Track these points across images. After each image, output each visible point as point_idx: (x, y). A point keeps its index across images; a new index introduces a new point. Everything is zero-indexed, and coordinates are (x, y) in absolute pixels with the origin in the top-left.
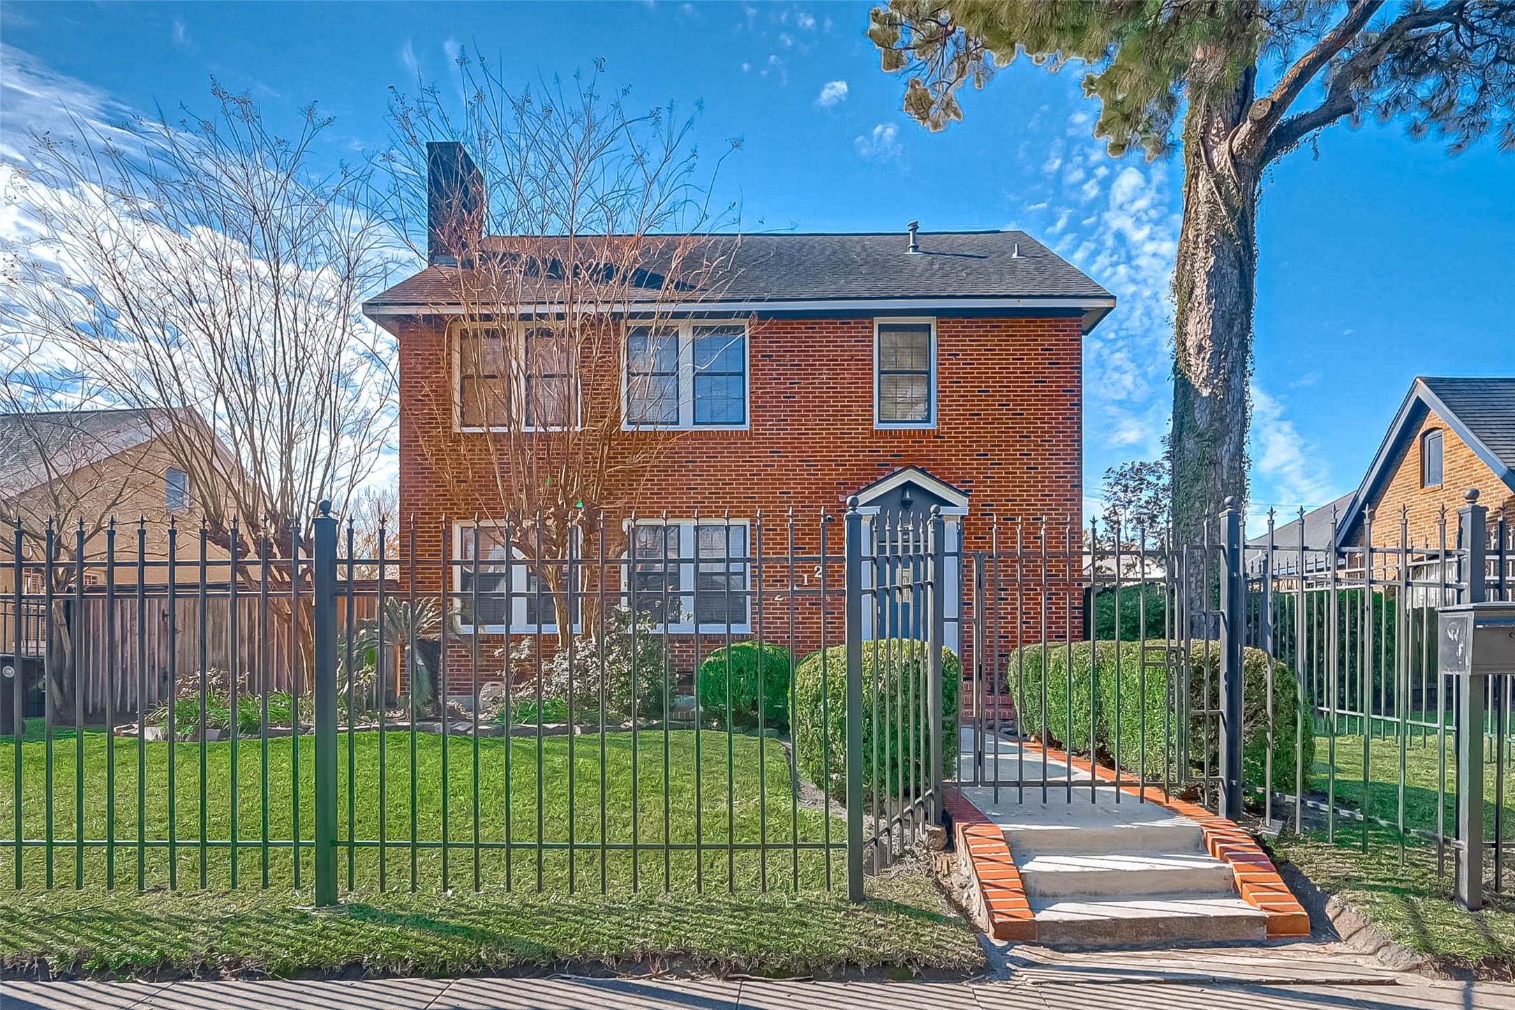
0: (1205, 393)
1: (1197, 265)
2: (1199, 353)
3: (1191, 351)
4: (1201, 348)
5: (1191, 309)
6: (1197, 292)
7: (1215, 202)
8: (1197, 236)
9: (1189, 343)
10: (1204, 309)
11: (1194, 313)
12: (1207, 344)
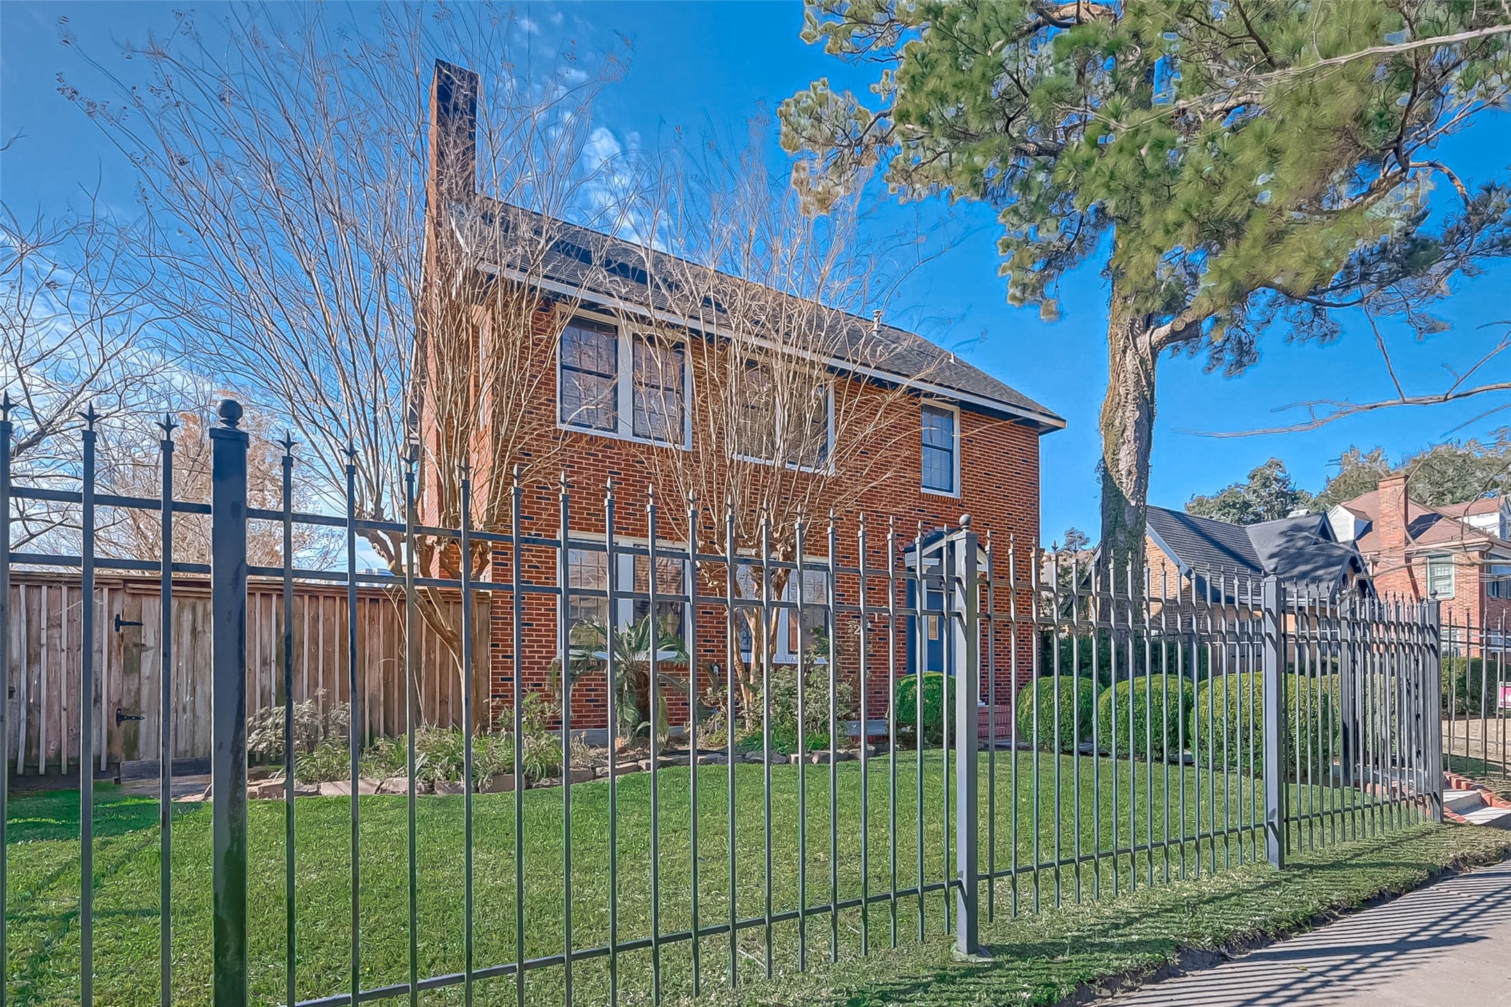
0: (1133, 503)
1: (1127, 414)
2: (1129, 475)
3: (1123, 472)
4: (1130, 473)
5: (1123, 443)
6: (1127, 433)
7: (1138, 374)
8: (1127, 394)
9: (1120, 467)
10: (1132, 446)
11: (1125, 446)
12: (1134, 470)
